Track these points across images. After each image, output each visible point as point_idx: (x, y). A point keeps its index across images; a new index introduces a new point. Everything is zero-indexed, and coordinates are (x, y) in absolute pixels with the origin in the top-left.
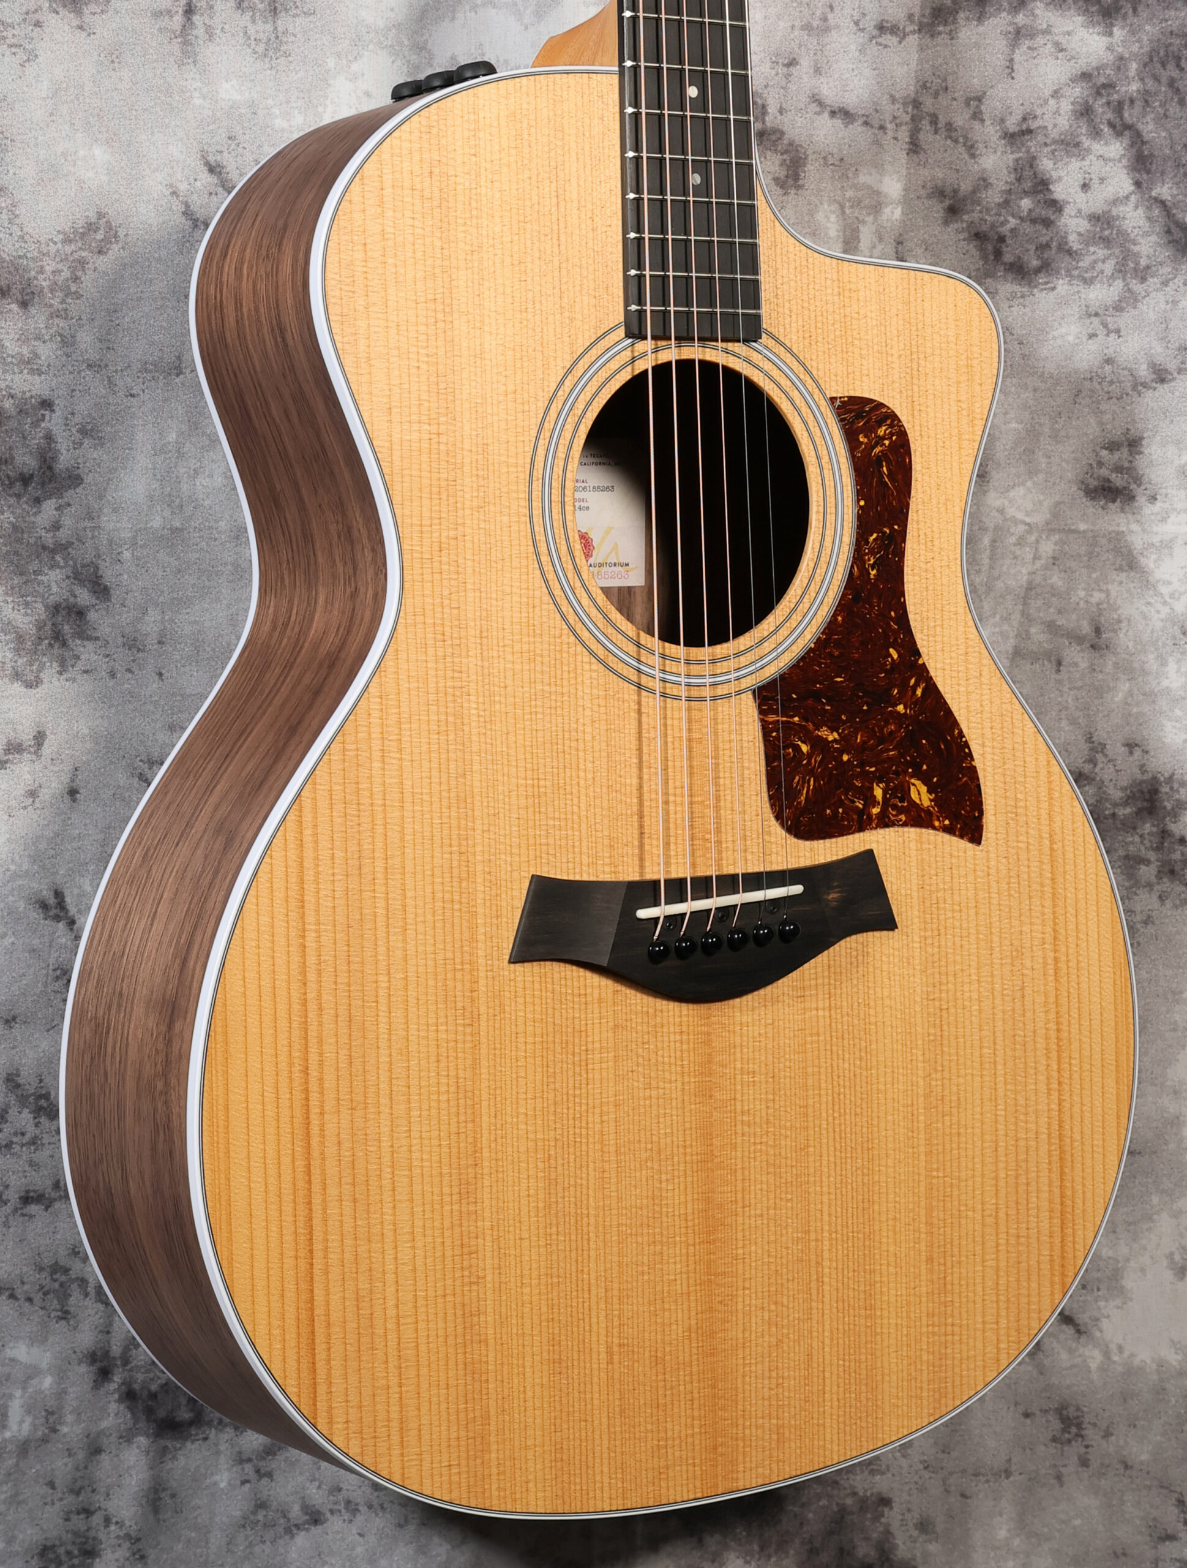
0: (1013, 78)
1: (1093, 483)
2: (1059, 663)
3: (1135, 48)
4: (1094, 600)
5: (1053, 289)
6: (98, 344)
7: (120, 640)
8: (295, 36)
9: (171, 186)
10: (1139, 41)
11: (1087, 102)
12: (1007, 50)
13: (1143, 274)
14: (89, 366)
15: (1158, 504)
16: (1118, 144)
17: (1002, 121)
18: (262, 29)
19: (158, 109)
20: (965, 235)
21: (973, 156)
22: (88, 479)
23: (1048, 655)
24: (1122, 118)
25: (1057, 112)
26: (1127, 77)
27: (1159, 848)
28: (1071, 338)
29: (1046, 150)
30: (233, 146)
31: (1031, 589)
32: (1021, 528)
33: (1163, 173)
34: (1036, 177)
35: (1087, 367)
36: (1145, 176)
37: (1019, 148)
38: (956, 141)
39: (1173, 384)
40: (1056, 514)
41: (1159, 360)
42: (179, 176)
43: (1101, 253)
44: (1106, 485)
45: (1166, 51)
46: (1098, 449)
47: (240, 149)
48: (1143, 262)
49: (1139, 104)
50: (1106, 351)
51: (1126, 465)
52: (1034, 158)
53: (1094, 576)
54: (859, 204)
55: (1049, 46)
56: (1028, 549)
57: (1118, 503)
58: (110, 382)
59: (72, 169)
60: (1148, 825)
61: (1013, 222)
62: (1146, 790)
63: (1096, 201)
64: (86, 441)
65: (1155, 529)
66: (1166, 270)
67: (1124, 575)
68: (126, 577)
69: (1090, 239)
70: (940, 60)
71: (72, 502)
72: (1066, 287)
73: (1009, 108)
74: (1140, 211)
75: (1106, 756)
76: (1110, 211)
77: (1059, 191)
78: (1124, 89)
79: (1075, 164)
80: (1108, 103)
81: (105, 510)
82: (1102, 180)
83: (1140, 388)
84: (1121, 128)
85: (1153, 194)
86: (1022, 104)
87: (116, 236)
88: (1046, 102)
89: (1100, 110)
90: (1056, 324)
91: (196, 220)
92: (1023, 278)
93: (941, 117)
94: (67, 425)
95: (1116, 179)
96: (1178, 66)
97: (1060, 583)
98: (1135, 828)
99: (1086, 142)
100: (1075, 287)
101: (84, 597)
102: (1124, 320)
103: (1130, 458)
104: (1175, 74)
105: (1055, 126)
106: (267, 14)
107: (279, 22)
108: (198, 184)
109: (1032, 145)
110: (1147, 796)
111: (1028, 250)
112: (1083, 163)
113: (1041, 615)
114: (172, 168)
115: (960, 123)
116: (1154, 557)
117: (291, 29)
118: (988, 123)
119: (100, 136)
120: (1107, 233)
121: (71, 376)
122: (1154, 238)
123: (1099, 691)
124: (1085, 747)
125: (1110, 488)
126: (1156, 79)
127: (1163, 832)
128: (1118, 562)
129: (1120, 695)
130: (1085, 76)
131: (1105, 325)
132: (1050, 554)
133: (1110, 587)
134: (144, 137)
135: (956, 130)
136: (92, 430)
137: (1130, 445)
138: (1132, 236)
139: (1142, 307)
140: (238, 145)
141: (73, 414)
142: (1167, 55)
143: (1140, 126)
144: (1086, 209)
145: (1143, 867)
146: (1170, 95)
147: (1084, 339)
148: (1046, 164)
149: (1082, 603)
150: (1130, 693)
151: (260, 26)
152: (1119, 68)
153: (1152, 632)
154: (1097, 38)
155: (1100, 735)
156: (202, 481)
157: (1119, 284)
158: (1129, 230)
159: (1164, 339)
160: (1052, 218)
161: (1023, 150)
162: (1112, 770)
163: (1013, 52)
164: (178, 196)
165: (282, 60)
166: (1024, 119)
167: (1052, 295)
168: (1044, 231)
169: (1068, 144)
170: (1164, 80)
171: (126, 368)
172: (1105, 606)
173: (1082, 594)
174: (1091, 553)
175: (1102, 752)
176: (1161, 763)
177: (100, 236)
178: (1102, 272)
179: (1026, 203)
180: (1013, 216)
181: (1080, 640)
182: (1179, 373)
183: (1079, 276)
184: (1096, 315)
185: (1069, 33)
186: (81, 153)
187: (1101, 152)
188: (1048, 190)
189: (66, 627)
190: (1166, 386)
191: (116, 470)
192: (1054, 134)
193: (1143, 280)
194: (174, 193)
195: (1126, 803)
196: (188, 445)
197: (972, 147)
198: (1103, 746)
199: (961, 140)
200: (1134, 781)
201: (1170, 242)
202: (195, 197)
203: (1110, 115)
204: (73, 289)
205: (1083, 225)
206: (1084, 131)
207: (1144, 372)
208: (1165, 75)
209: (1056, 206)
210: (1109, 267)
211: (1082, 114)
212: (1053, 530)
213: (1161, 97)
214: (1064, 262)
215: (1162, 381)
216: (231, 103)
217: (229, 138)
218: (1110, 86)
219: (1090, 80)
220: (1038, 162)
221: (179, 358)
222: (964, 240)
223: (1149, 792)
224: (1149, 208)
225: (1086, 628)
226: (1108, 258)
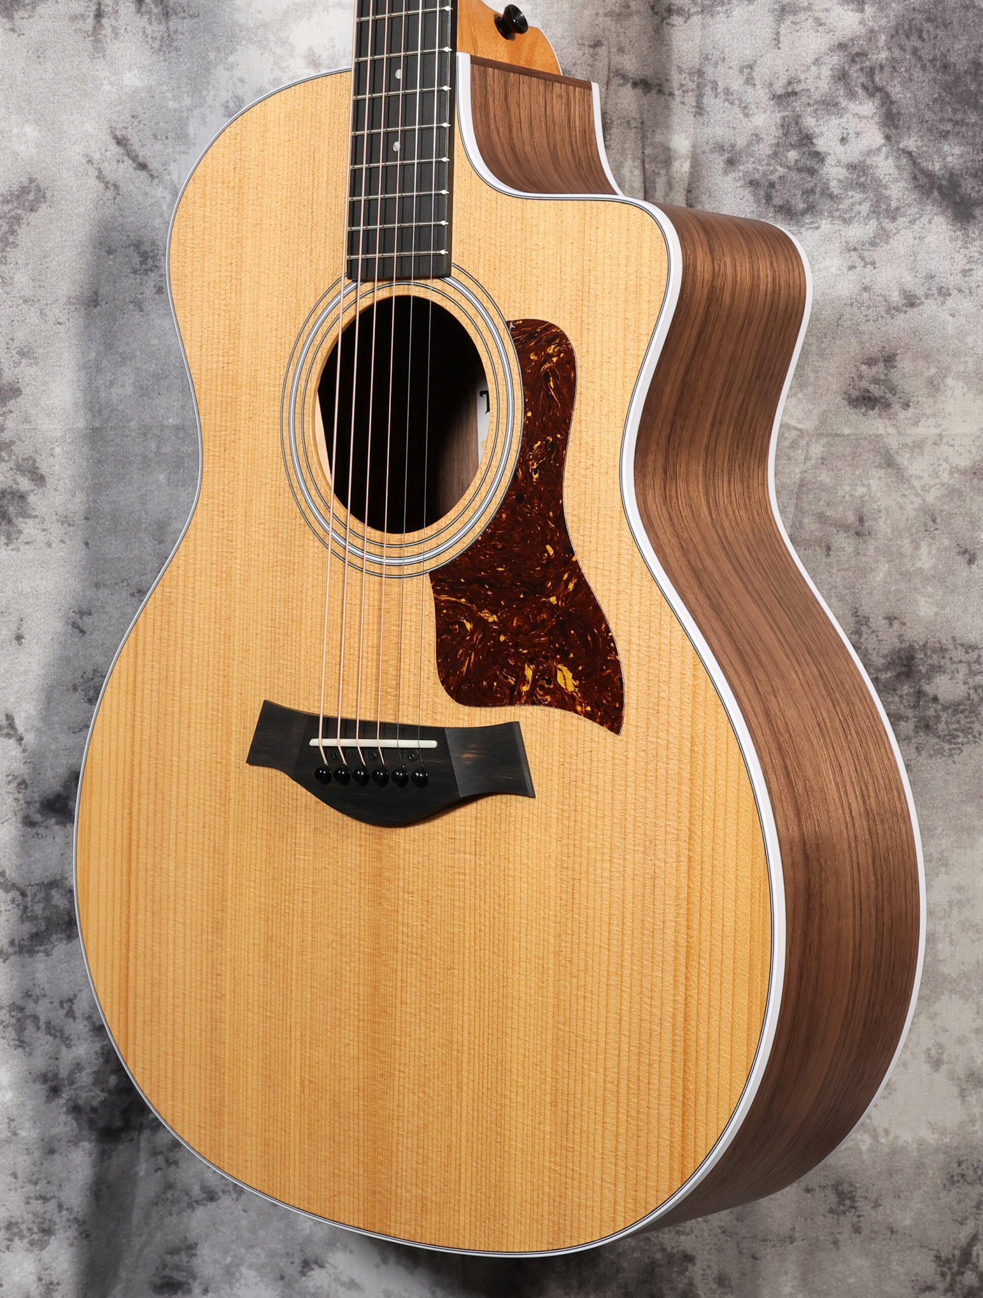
0: (779, 48)
1: (855, 394)
2: (829, 548)
3: (883, 22)
4: (857, 494)
5: (818, 228)
6: (32, 284)
7: (55, 517)
8: (183, 34)
9: (87, 155)
10: (887, 16)
11: (843, 68)
12: (774, 25)
13: (893, 214)
14: (25, 301)
15: (911, 410)
16: (871, 103)
17: (771, 85)
18: (157, 29)
19: (75, 94)
20: (742, 182)
21: (747, 115)
22: (26, 391)
23: (819, 541)
24: (873, 81)
25: (818, 77)
26: (877, 47)
27: (916, 706)
28: (833, 270)
29: (809, 109)
30: (136, 123)
31: (803, 485)
32: (794, 433)
33: (909, 128)
34: (801, 133)
35: (848, 294)
36: (894, 131)
37: (785, 108)
38: (732, 103)
39: (921, 307)
40: (823, 419)
41: (909, 287)
42: (93, 147)
43: (858, 196)
44: (866, 395)
45: (910, 25)
46: (858, 364)
47: (141, 126)
48: (894, 204)
49: (887, 69)
50: (863, 281)
51: (883, 377)
52: (799, 116)
53: (857, 473)
54: (655, 160)
55: (810, 21)
56: (800, 451)
57: (876, 410)
58: (41, 313)
59: (8, 144)
60: (906, 687)
61: (781, 171)
62: (904, 657)
63: (853, 152)
64: (24, 361)
65: (908, 432)
66: (913, 210)
67: (883, 471)
68: (57, 467)
69: (848, 185)
70: (719, 36)
71: (13, 410)
72: (829, 226)
73: (775, 73)
74: (890, 161)
75: (870, 628)
76: (865, 161)
77: (821, 144)
78: (874, 57)
79: (834, 121)
80: (862, 69)
81: (40, 415)
82: (858, 134)
83: (893, 311)
84: (873, 90)
85: (901, 146)
86: (787, 70)
87: (44, 197)
88: (809, 68)
89: (855, 75)
90: (821, 258)
91: (108, 183)
92: (791, 219)
93: (719, 83)
94: (8, 348)
95: (870, 134)
96: (920, 37)
97: (828, 480)
98: (895, 690)
99: (844, 103)
100: (836, 226)
101: (25, 484)
102: (878, 254)
103: (886, 372)
104: (918, 44)
105: (817, 88)
106: (161, 16)
107: (171, 23)
108: (108, 154)
109: (798, 105)
110: (905, 662)
111: (795, 195)
112: (841, 120)
113: (813, 507)
114: (87, 141)
115: (736, 88)
116: (907, 455)
117: (180, 28)
118: (758, 87)
119: (29, 117)
120: (862, 179)
121: (11, 310)
122: (902, 184)
123: (863, 572)
124: (853, 620)
125: (869, 397)
126: (902, 48)
127: (919, 692)
128: (878, 461)
129: (881, 574)
130: (842, 46)
131: (862, 258)
132: (819, 455)
133: (871, 482)
134: (65, 117)
135: (732, 94)
136: (28, 352)
137: (885, 360)
138: (884, 182)
139: (894, 242)
140: (140, 122)
141: (13, 339)
142: (911, 28)
143: (889, 89)
144: (844, 160)
145: (903, 723)
146: (913, 61)
147: (845, 271)
148: (809, 122)
149: (847, 497)
150: (889, 573)
151: (156, 27)
152: (870, 40)
153: (907, 519)
154: (851, 14)
155: (865, 610)
156: (116, 391)
157: (873, 223)
158: (881, 177)
159: (913, 270)
160: (816, 167)
161: (789, 109)
162: (875, 640)
163: (779, 25)
164: (92, 164)
165: (174, 54)
166: (790, 83)
167: (817, 233)
168: (809, 179)
169: (828, 104)
170: (908, 49)
171: (55, 301)
172: (867, 498)
173: (847, 488)
174: (854, 453)
175: (866, 624)
176: (915, 634)
177: (31, 197)
178: (859, 213)
179: (793, 155)
180: (781, 166)
181: (846, 528)
182: (926, 298)
183: (840, 217)
184: (855, 249)
185: (827, 10)
186: (15, 131)
187: (856, 111)
188: (812, 143)
189: (11, 509)
190: (915, 309)
191: (48, 383)
192: (817, 96)
193: (894, 219)
194: (89, 162)
195: (887, 668)
196: (104, 361)
197: (746, 108)
198: (867, 619)
199: (737, 102)
200: (894, 649)
201: (916, 187)
202: (106, 164)
203: (863, 79)
204: (11, 240)
205: (842, 173)
206: (841, 93)
207: (896, 297)
208: (909, 45)
209: (819, 157)
210: (865, 208)
211: (839, 79)
212: (821, 435)
213: (906, 64)
214: (825, 205)
215: (912, 305)
216: (133, 89)
217: (133, 117)
218: (863, 54)
219: (846, 50)
220: (802, 119)
221: (96, 293)
222: (741, 187)
223: (907, 658)
224: (898, 158)
225: (851, 518)
226: (864, 201)
